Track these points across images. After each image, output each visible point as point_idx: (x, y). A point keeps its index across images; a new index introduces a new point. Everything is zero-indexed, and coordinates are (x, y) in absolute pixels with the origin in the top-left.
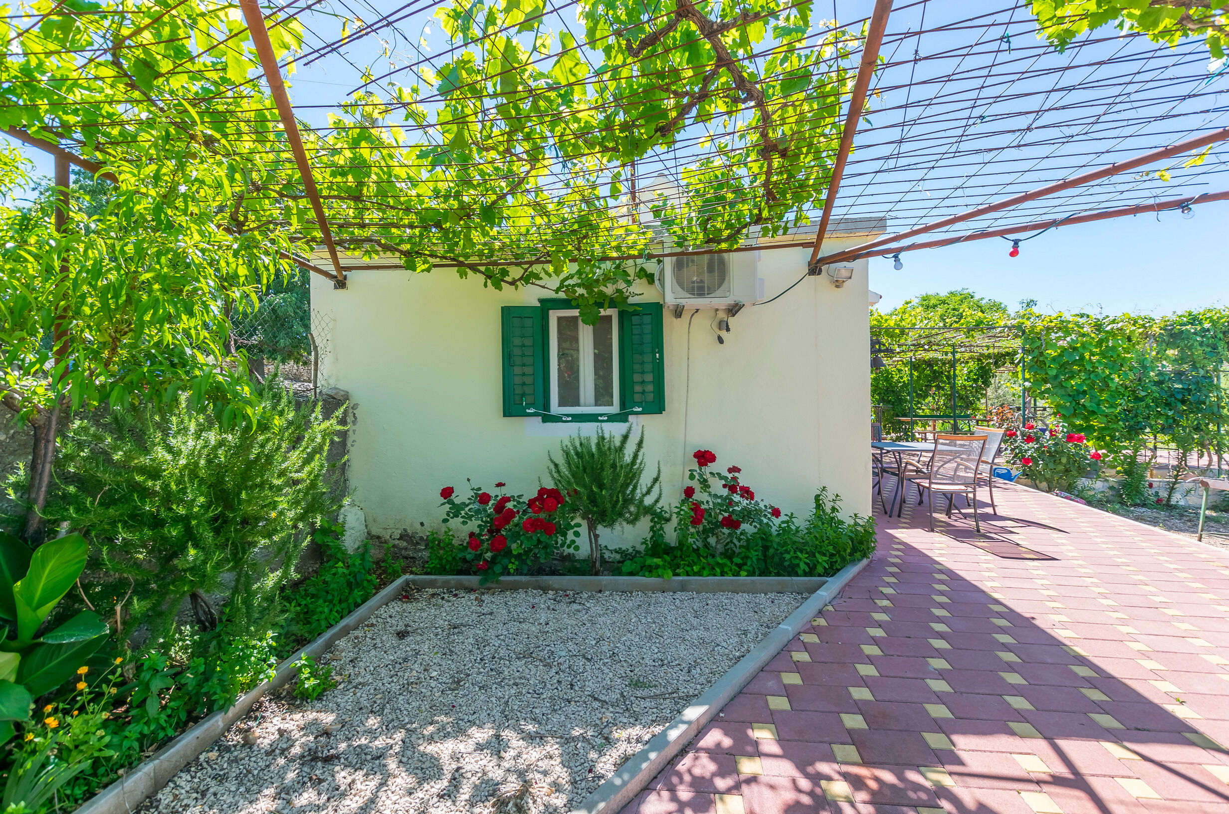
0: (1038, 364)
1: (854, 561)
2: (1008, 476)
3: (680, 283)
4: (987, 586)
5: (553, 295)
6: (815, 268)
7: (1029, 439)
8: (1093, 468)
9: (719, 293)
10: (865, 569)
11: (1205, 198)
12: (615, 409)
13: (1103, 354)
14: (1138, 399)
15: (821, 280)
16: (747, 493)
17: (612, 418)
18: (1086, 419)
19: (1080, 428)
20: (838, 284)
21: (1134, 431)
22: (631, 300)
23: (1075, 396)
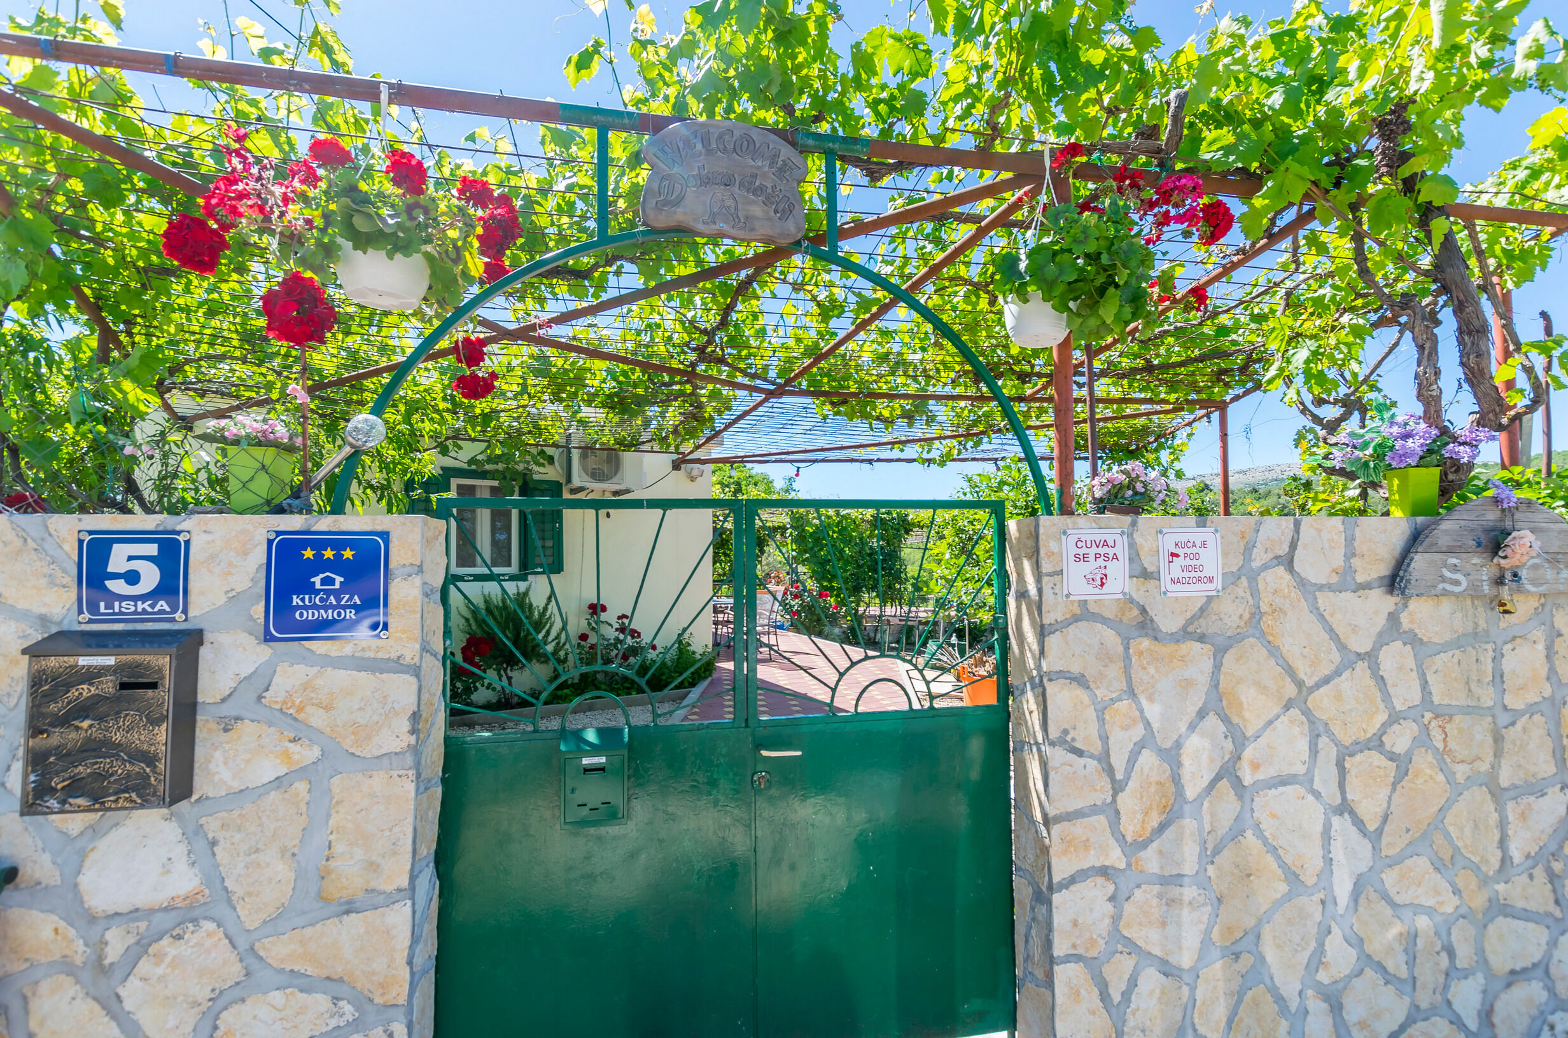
0: (800, 539)
1: (705, 678)
2: (781, 627)
3: (585, 470)
4: (781, 683)
5: (465, 466)
6: (676, 466)
7: (796, 597)
8: (834, 619)
9: (614, 480)
10: (711, 683)
11: (879, 460)
12: (514, 569)
13: (839, 532)
14: (859, 566)
15: (681, 474)
16: (635, 634)
17: (512, 578)
18: (830, 581)
19: (826, 588)
20: (693, 479)
21: (856, 590)
22: (536, 477)
23: (823, 563)
